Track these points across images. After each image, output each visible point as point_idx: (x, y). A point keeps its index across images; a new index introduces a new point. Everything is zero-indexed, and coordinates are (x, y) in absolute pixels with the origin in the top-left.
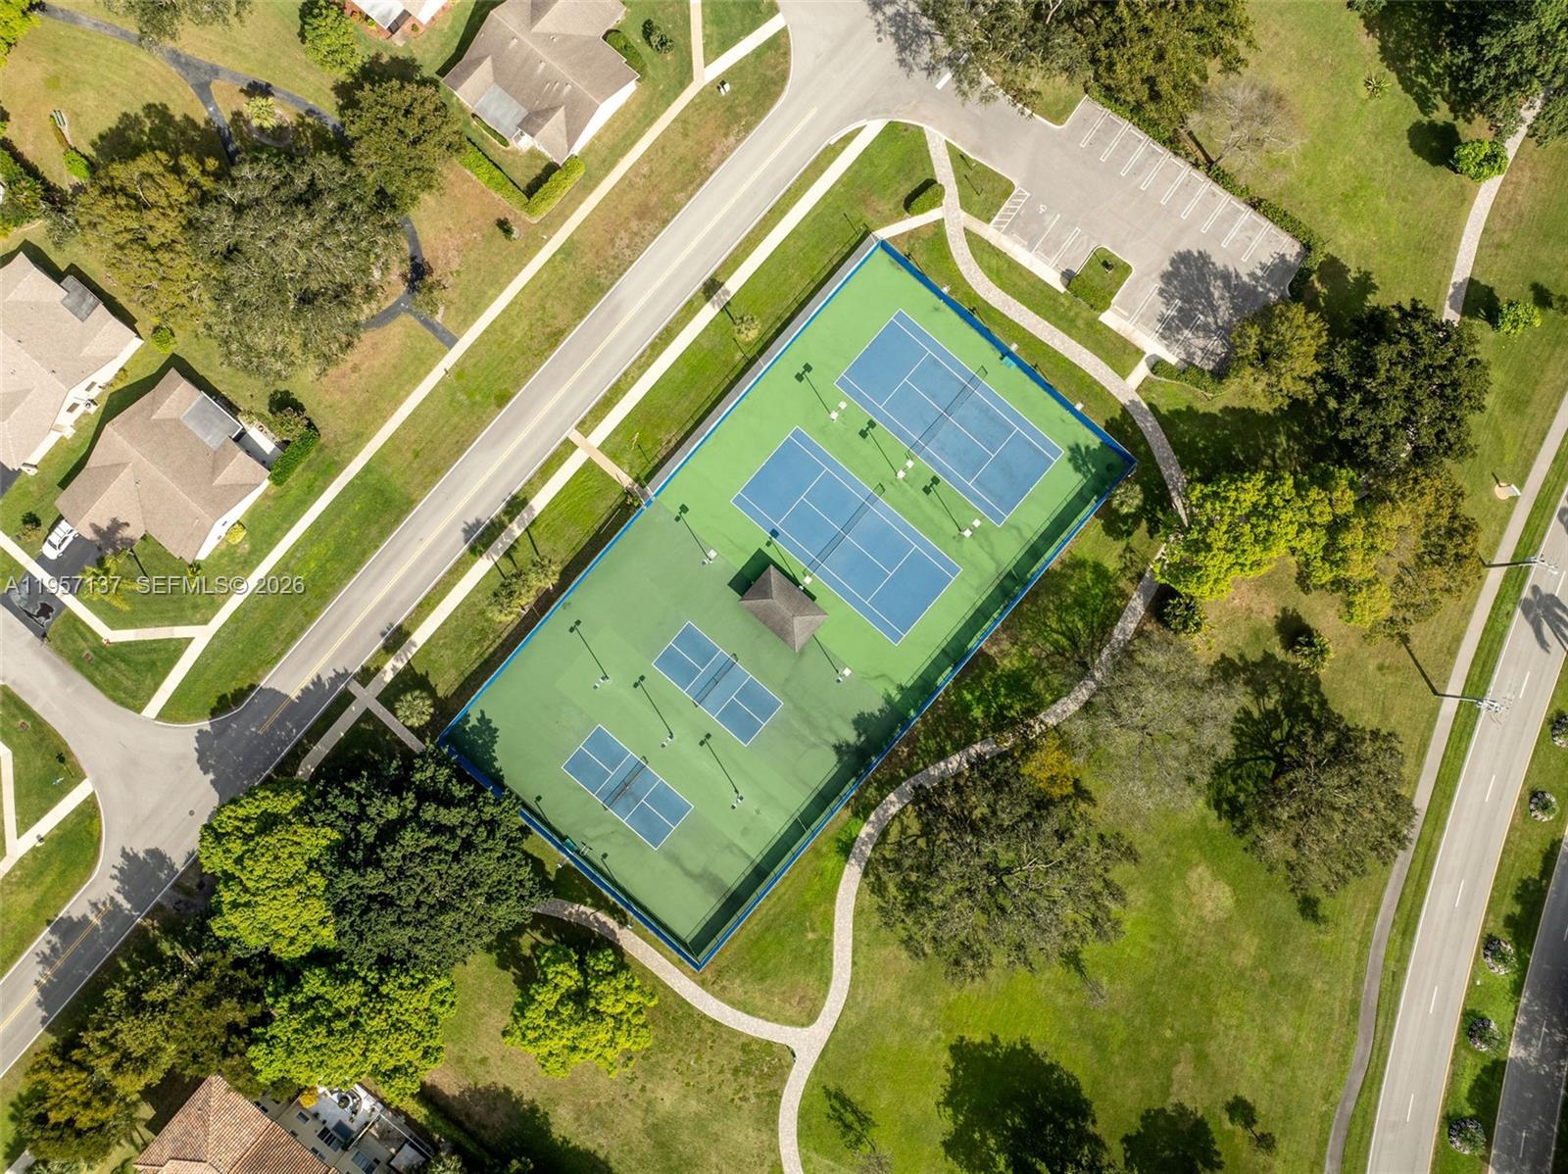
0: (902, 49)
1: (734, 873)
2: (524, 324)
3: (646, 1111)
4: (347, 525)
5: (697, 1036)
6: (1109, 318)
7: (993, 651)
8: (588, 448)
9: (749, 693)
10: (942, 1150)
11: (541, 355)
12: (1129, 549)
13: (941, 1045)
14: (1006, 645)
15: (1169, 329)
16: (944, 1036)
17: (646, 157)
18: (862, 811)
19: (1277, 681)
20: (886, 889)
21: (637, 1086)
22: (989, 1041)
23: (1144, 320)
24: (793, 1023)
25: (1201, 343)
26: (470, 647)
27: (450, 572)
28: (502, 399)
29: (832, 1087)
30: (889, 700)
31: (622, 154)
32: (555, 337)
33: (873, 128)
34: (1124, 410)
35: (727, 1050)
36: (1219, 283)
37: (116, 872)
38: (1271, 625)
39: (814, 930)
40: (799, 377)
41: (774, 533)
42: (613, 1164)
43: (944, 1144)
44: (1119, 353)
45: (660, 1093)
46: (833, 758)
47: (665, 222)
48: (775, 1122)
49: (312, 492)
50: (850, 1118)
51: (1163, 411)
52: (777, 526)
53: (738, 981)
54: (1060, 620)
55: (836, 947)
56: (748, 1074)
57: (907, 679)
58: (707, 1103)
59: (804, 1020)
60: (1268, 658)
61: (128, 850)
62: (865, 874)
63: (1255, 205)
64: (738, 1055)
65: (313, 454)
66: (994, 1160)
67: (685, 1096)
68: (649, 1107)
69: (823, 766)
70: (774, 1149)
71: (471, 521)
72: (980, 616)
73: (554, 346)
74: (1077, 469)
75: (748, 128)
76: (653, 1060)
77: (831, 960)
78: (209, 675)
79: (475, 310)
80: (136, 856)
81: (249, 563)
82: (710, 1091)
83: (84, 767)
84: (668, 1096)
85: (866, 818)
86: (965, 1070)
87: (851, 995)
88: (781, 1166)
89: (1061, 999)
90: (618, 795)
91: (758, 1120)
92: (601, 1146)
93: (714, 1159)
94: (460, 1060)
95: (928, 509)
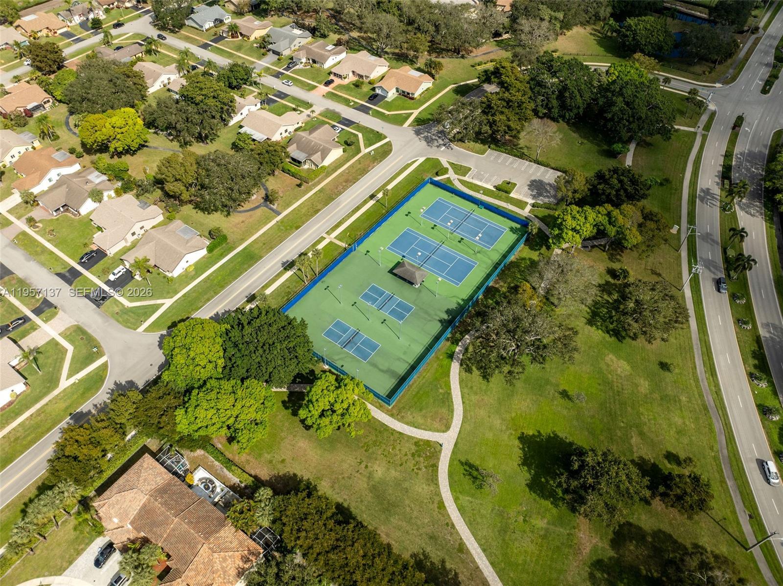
0: (428, 143)
1: (402, 369)
2: (306, 208)
3: (369, 478)
4: (235, 265)
5: (392, 438)
6: (512, 195)
7: (497, 286)
8: (330, 238)
9: (400, 305)
10: (527, 489)
11: (312, 216)
12: (541, 254)
13: (512, 437)
14: (502, 284)
15: (535, 197)
16: (514, 433)
17: (347, 168)
18: (455, 342)
19: (614, 289)
20: (472, 369)
21: (363, 466)
22: (536, 434)
23: (526, 196)
24: (438, 431)
25: (547, 199)
26: (283, 297)
27: (276, 276)
28: (297, 228)
29: (463, 460)
30: (459, 304)
31: (339, 168)
32: (317, 211)
33: (421, 160)
34: (526, 218)
35: (407, 445)
36: (548, 186)
37: (110, 391)
38: (605, 272)
39: (442, 389)
40: (407, 215)
41: (404, 256)
42: (352, 509)
43: (527, 485)
44: (521, 204)
45: (376, 467)
46: (440, 325)
47: (355, 183)
48: (437, 479)
49: (222, 256)
50: (475, 473)
51: (540, 216)
52: (405, 254)
53: (409, 413)
54: (521, 275)
55: (454, 396)
56: (419, 456)
57: (465, 297)
58: (400, 472)
59: (444, 428)
60: (607, 283)
61: (118, 382)
62: (461, 365)
63: (553, 169)
64: (413, 448)
65: (224, 245)
66: (555, 491)
67: (388, 469)
68: (370, 477)
69: (437, 327)
70: (438, 494)
71: (285, 260)
72: (488, 276)
73: (316, 214)
74: (514, 233)
75: (381, 161)
76: (371, 450)
77: (452, 402)
78: (170, 315)
79: (288, 205)
80: (121, 384)
81: (194, 278)
82: (401, 465)
83: (105, 351)
84: (379, 470)
85: (457, 344)
86: (528, 447)
87: (465, 417)
88: (443, 502)
89: (565, 412)
90: (347, 343)
91: (427, 480)
92: (345, 500)
93: (407, 502)
94: (271, 462)
95: (462, 247)
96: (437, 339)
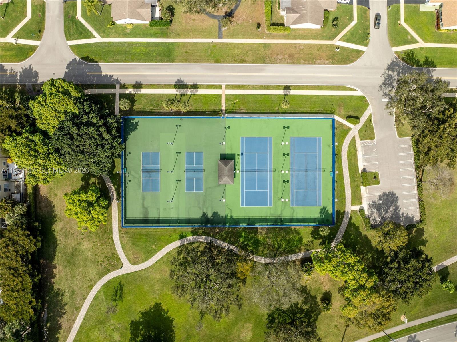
0: (384, 84)
1: (153, 215)
2: (240, 51)
3: (78, 244)
4: (155, 51)
5: (106, 240)
6: (363, 189)
7: (259, 230)
8: (224, 92)
9: (198, 181)
10: (130, 322)
11: (236, 61)
12: (312, 242)
13: (155, 300)
14: (264, 232)
15: (373, 205)
16: (157, 299)
17: (305, 45)
18: (194, 233)
19: (311, 304)
20: (180, 255)
21: (82, 236)
22: (166, 311)
23: (369, 198)
24: (129, 260)
25: (376, 216)
26: (151, 105)
27: (165, 85)
28: (217, 61)
29: (122, 283)
30: (226, 216)
31: (301, 39)
32: (243, 61)
33: (359, 93)
34: (344, 212)
35: (109, 250)
36: (394, 208)
37: (24, 68)
38: (323, 291)
39: (156, 246)
40: (284, 127)
41: (242, 154)
42: (58, 247)
43: (132, 321)
44: (357, 198)
45: (85, 243)
46: (201, 215)
47: (293, 63)
48: (102, 277)
49: (155, 36)
50: (119, 293)
51: (352, 221)
52: (244, 153)
53: (128, 239)
54: (281, 240)
55: (156, 255)
56: (108, 260)
57: (236, 216)
58: (92, 257)
59: (132, 262)
60: (315, 297)
61: (32, 66)
62: (180, 247)
63: (420, 200)
64: (110, 254)
65: (165, 28)
66: (139, 336)
67: (89, 250)
68: (79, 244)
69: (197, 214)
70: (96, 282)
71: (182, 79)
72: (265, 220)
73: (241, 62)
74: (320, 213)
75: (333, 63)
76: (91, 235)
77: (152, 256)
78: (91, 49)
79: (233, 36)
80: (32, 69)
81: (125, 35)
82: (96, 255)
83: (42, 39)
84: (86, 246)
85: (193, 235)
86: (154, 311)
87: (148, 269)
88: (93, 287)
89: (191, 319)
90: (148, 172)
91: (99, 272)
92: (60, 240)
93: (80, 270)
94: (51, 189)
95: (280, 186)
96: (189, 221)
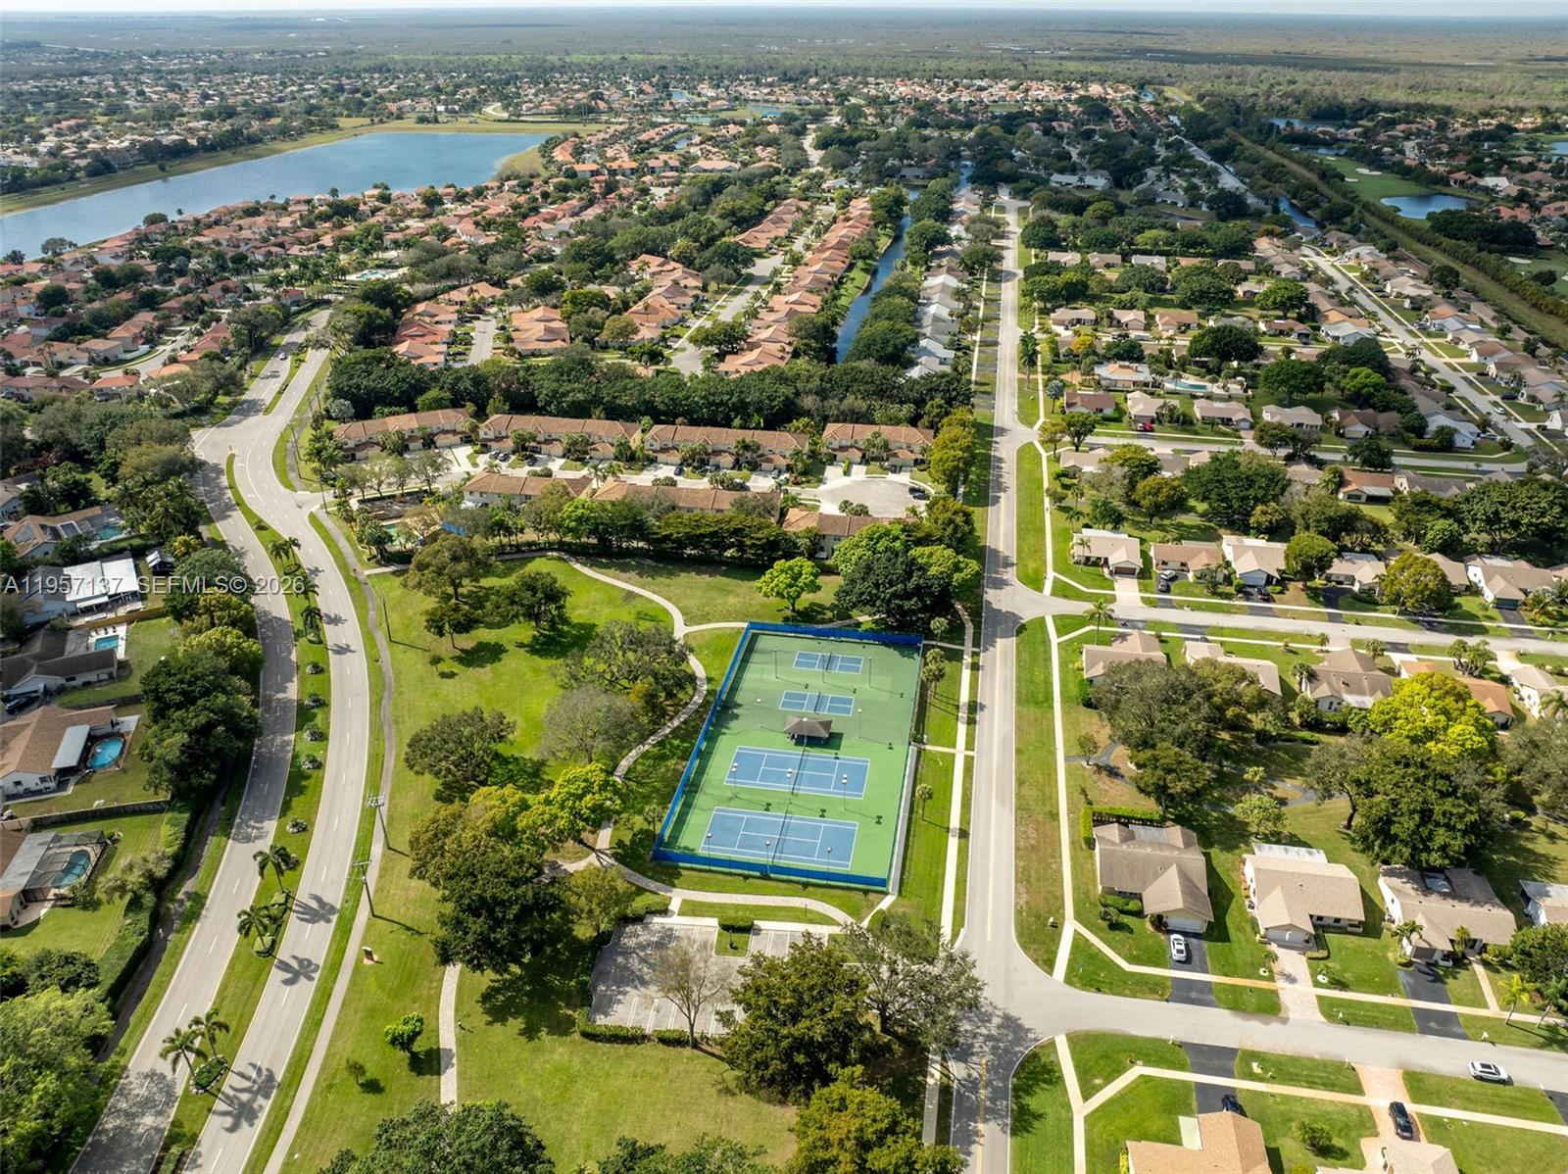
6: (714, 922)
7: (684, 764)
8: (960, 752)
9: (799, 706)
10: (597, 624)
11: (1020, 774)
14: (678, 768)
15: (668, 935)
18: (712, 693)
20: (682, 675)
23: (689, 931)
24: (694, 632)
25: (641, 939)
27: (976, 693)
28: (1019, 752)
30: (727, 728)
32: (1021, 783)
34: (674, 886)
35: (717, 617)
36: (647, 978)
37: (1008, 581)
39: (705, 654)
40: (879, 817)
41: (837, 758)
44: (692, 909)
46: (740, 703)
47: (1017, 851)
48: (679, 609)
50: (647, 618)
52: (838, 761)
53: (728, 632)
54: (653, 787)
56: (702, 615)
57: (723, 739)
58: (712, 604)
59: (690, 634)
61: (1011, 587)
62: (694, 676)
64: (711, 618)
65: (1080, 701)
67: (725, 602)
70: (674, 603)
71: (986, 710)
72: (701, 772)
73: (1017, 779)
74: (686, 847)
78: (1039, 633)
79: (1071, 774)
80: (1006, 586)
82: (715, 607)
83: (1055, 598)
84: (732, 600)
85: (708, 691)
90: (830, 660)
91: (688, 607)
93: (699, 594)
95: (762, 798)
96: (734, 689)
